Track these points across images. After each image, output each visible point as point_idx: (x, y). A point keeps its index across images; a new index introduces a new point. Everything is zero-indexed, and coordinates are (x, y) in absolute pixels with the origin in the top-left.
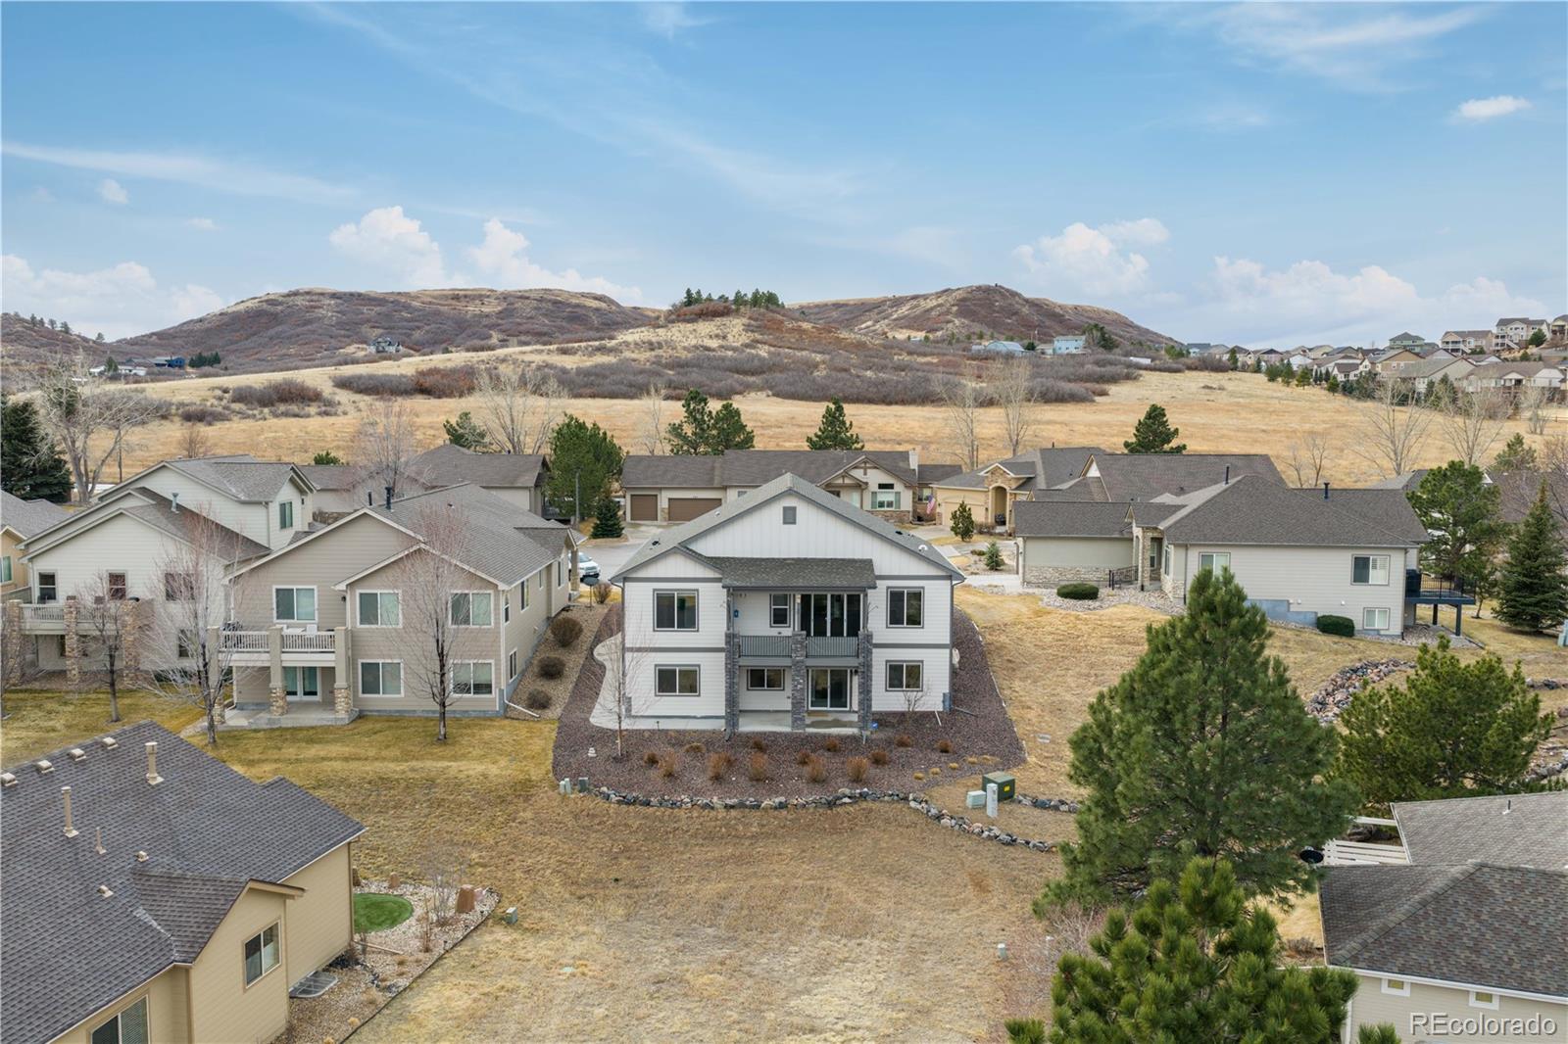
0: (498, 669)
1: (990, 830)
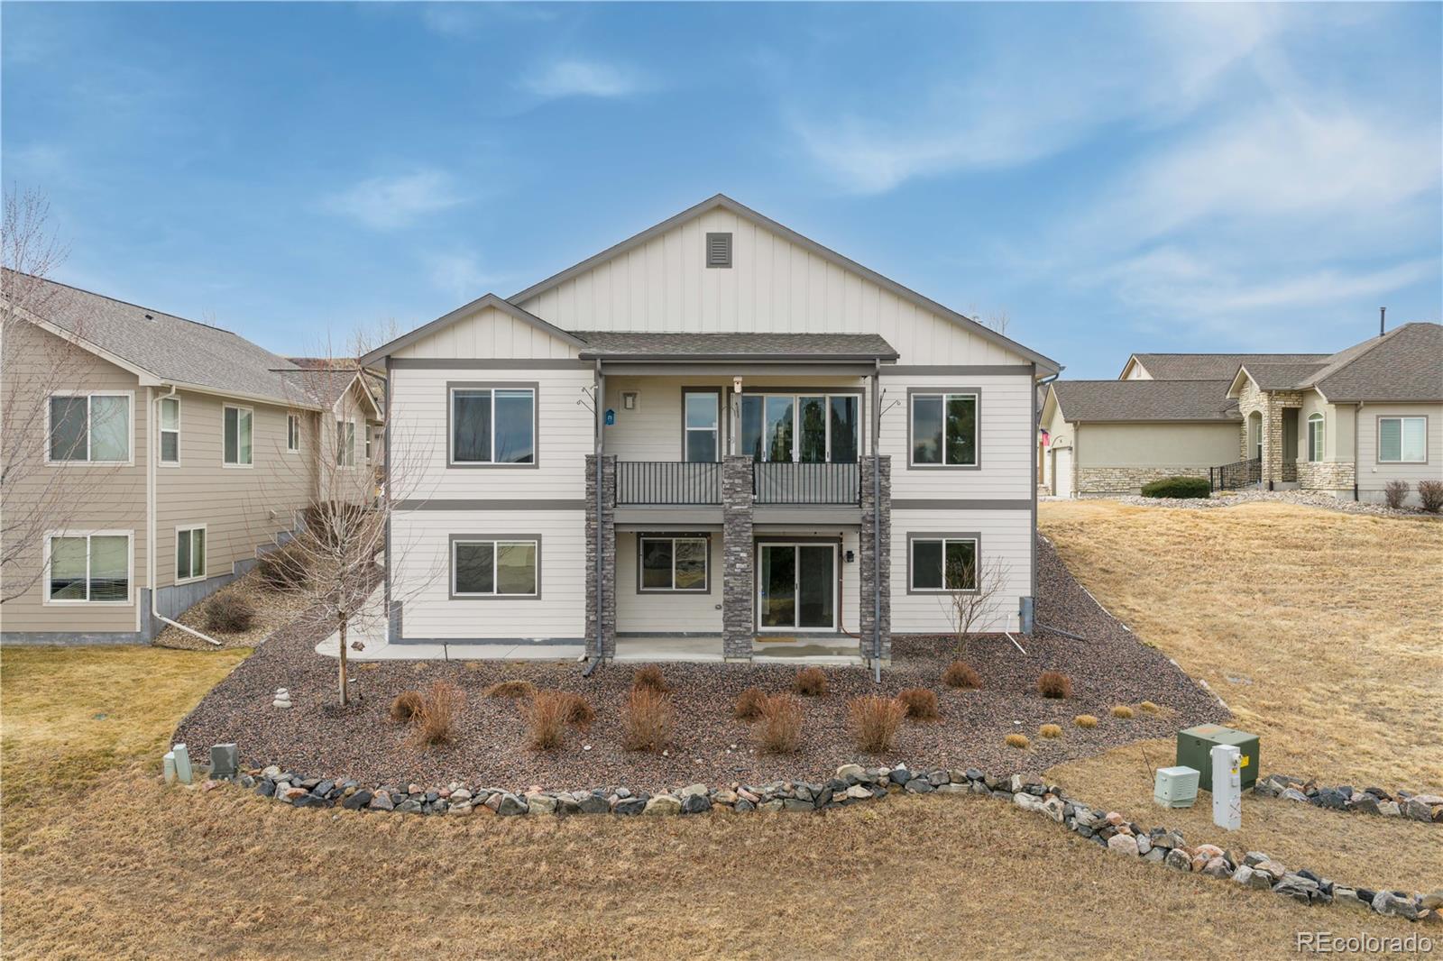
0: (140, 549)
1: (1252, 862)
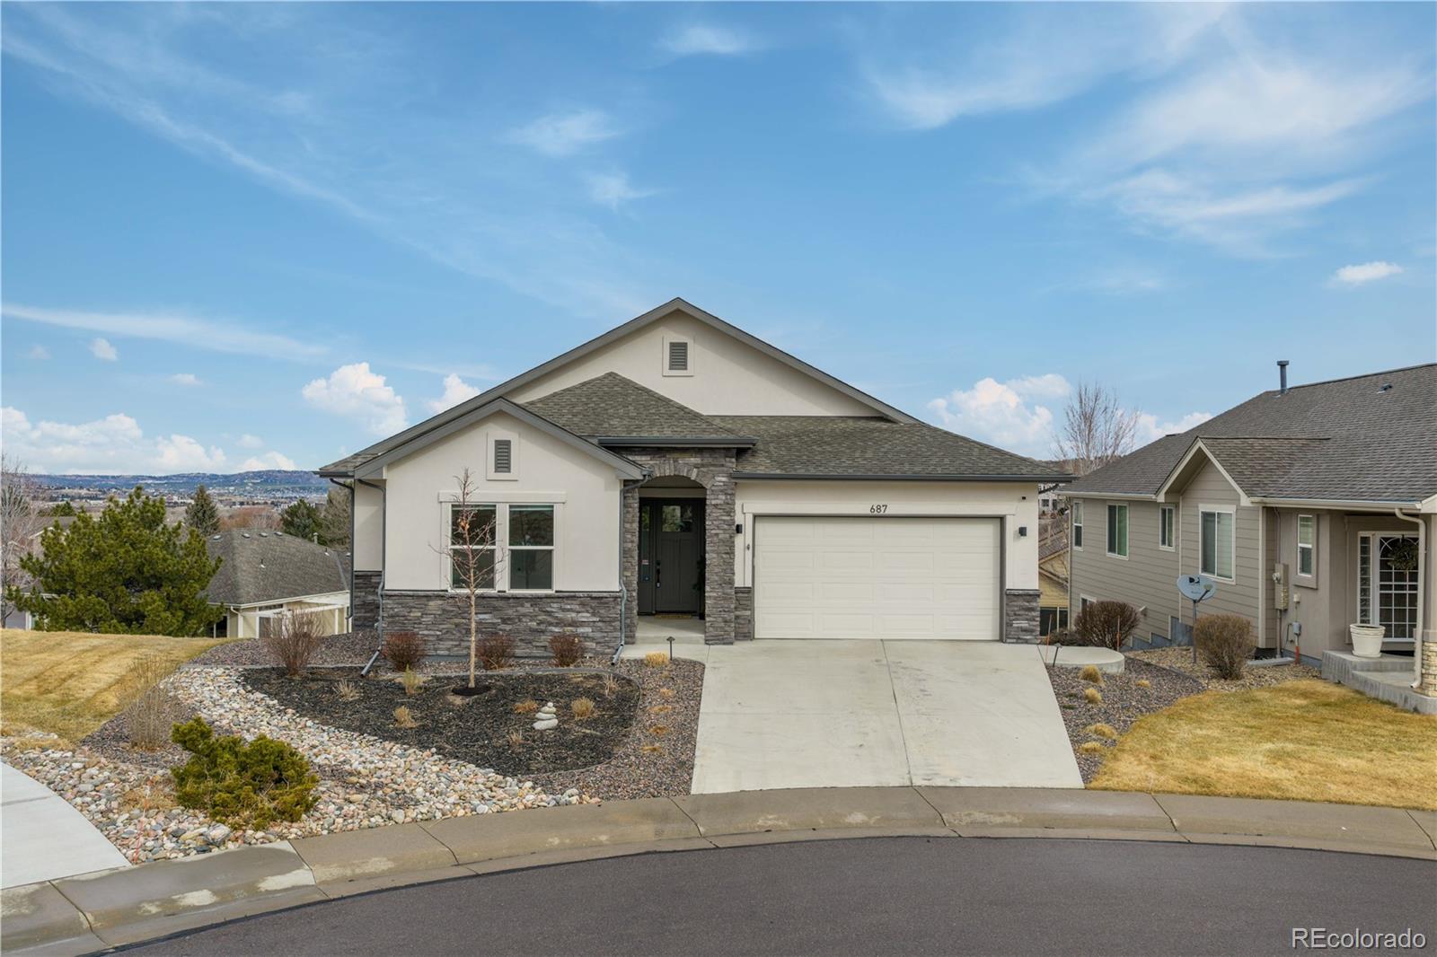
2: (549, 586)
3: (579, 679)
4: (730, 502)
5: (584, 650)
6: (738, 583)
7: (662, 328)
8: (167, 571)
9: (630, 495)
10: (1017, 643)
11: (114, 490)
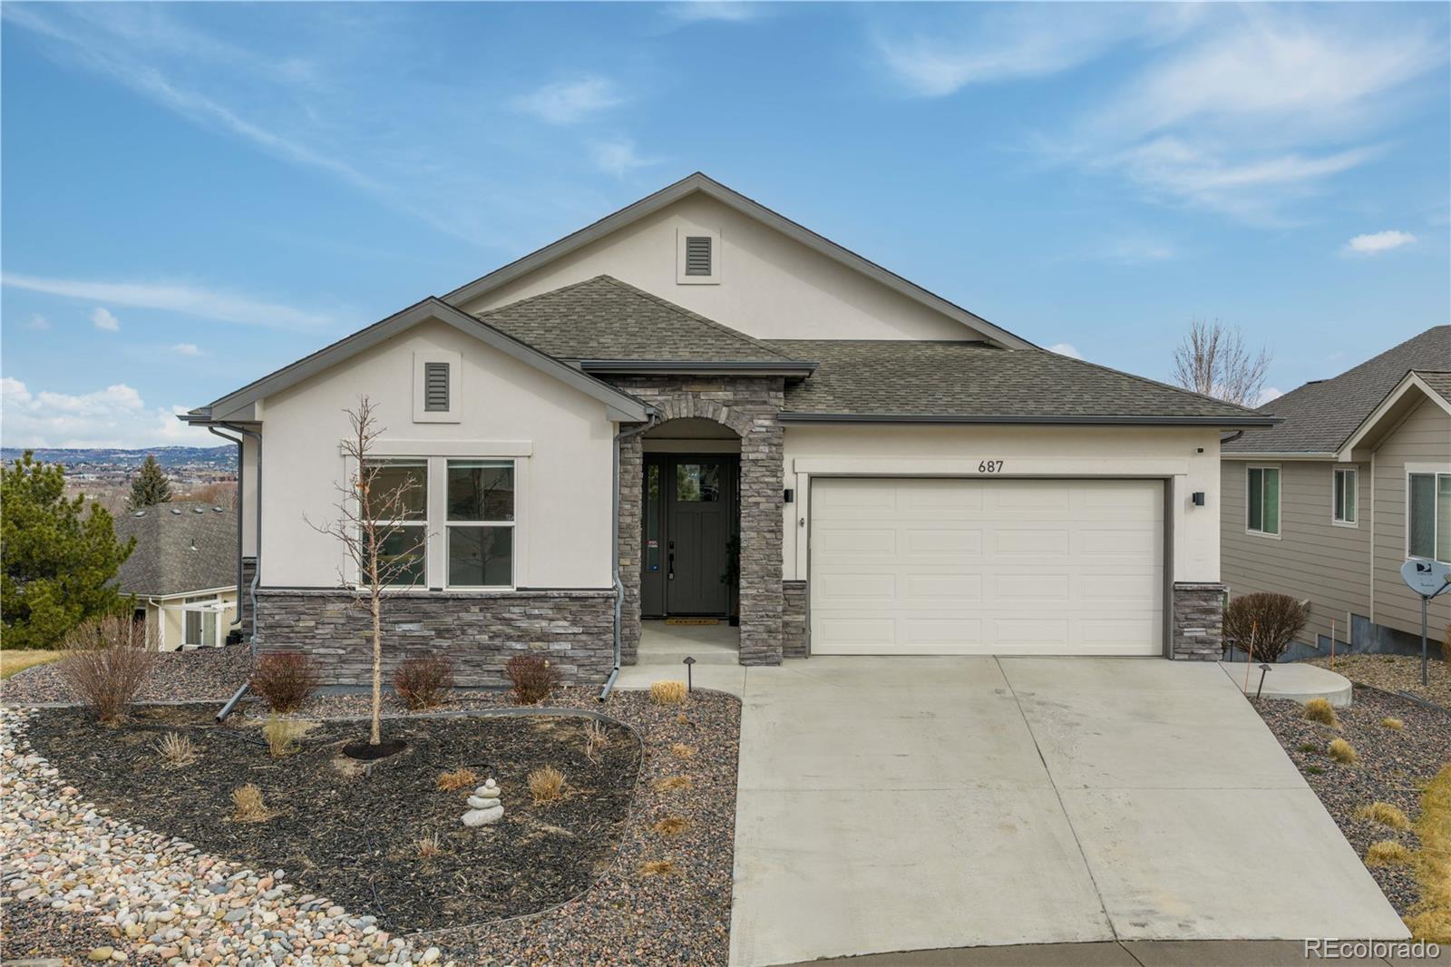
2: (508, 582)
3: (549, 726)
4: (777, 456)
5: (559, 676)
6: (788, 575)
7: (677, 216)
8: (61, 555)
9: (629, 446)
10: (1189, 660)
11: (83, 465)
